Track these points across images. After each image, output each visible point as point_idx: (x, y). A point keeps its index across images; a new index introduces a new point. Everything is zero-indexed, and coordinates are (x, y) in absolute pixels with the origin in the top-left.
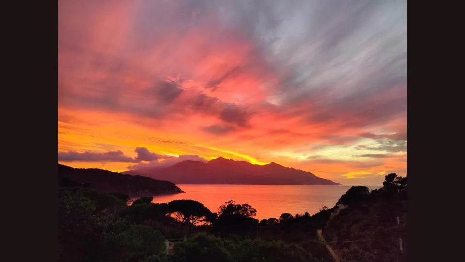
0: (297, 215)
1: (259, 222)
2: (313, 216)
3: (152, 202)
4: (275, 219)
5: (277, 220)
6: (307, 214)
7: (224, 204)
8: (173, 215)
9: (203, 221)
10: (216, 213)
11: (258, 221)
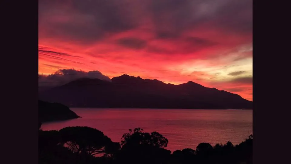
0: (218, 145)
1: (172, 153)
2: (237, 146)
3: (40, 129)
4: (190, 149)
5: (193, 151)
6: (229, 144)
7: (129, 132)
8: (66, 145)
9: (102, 152)
10: (118, 143)
11: (170, 152)
